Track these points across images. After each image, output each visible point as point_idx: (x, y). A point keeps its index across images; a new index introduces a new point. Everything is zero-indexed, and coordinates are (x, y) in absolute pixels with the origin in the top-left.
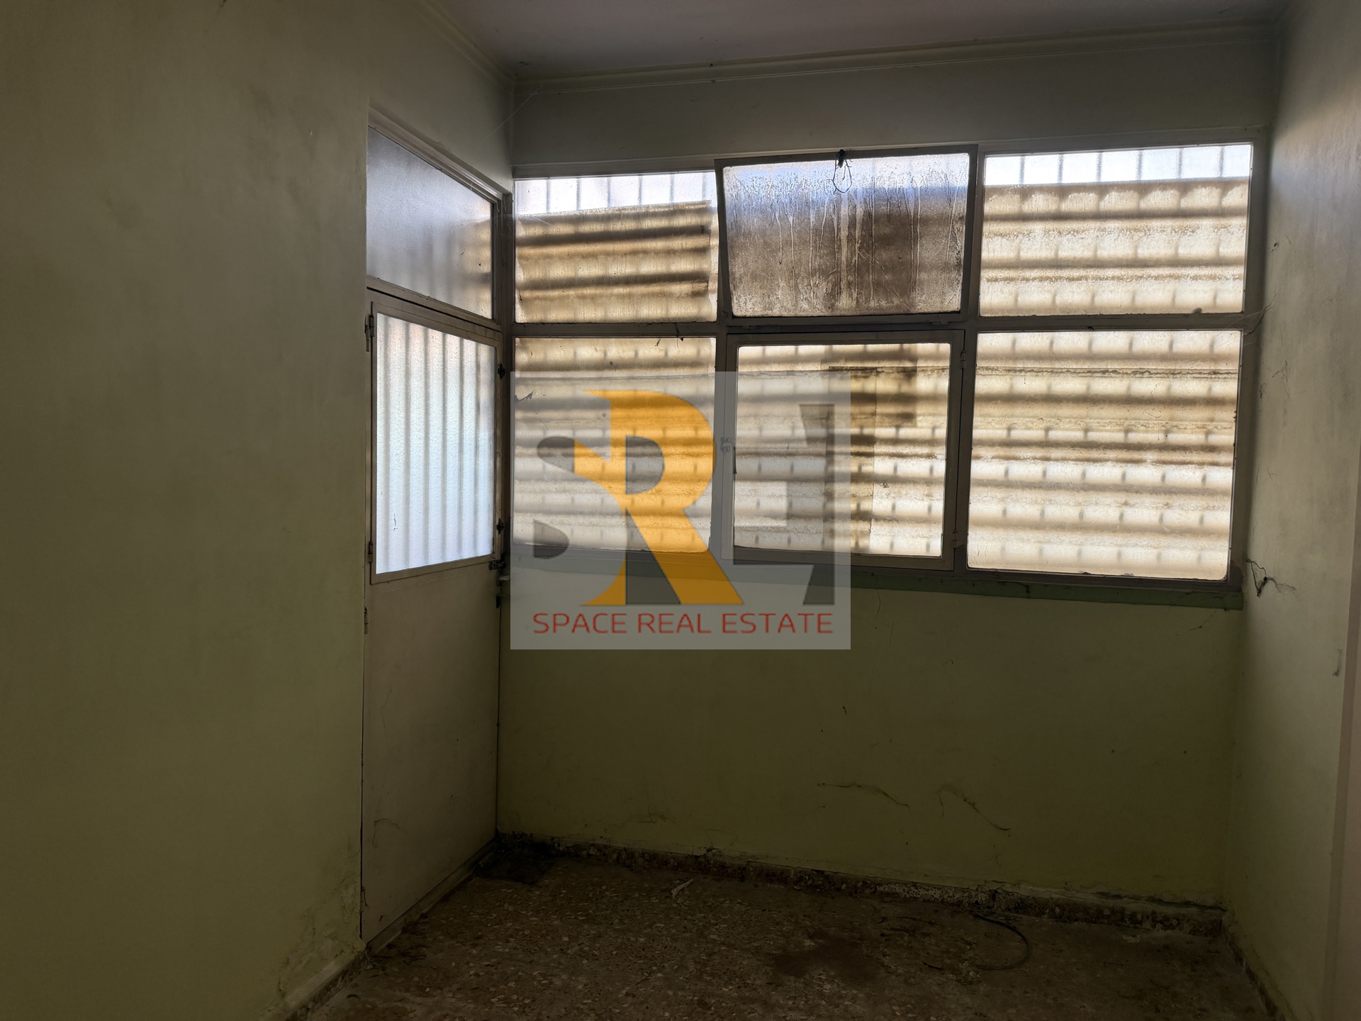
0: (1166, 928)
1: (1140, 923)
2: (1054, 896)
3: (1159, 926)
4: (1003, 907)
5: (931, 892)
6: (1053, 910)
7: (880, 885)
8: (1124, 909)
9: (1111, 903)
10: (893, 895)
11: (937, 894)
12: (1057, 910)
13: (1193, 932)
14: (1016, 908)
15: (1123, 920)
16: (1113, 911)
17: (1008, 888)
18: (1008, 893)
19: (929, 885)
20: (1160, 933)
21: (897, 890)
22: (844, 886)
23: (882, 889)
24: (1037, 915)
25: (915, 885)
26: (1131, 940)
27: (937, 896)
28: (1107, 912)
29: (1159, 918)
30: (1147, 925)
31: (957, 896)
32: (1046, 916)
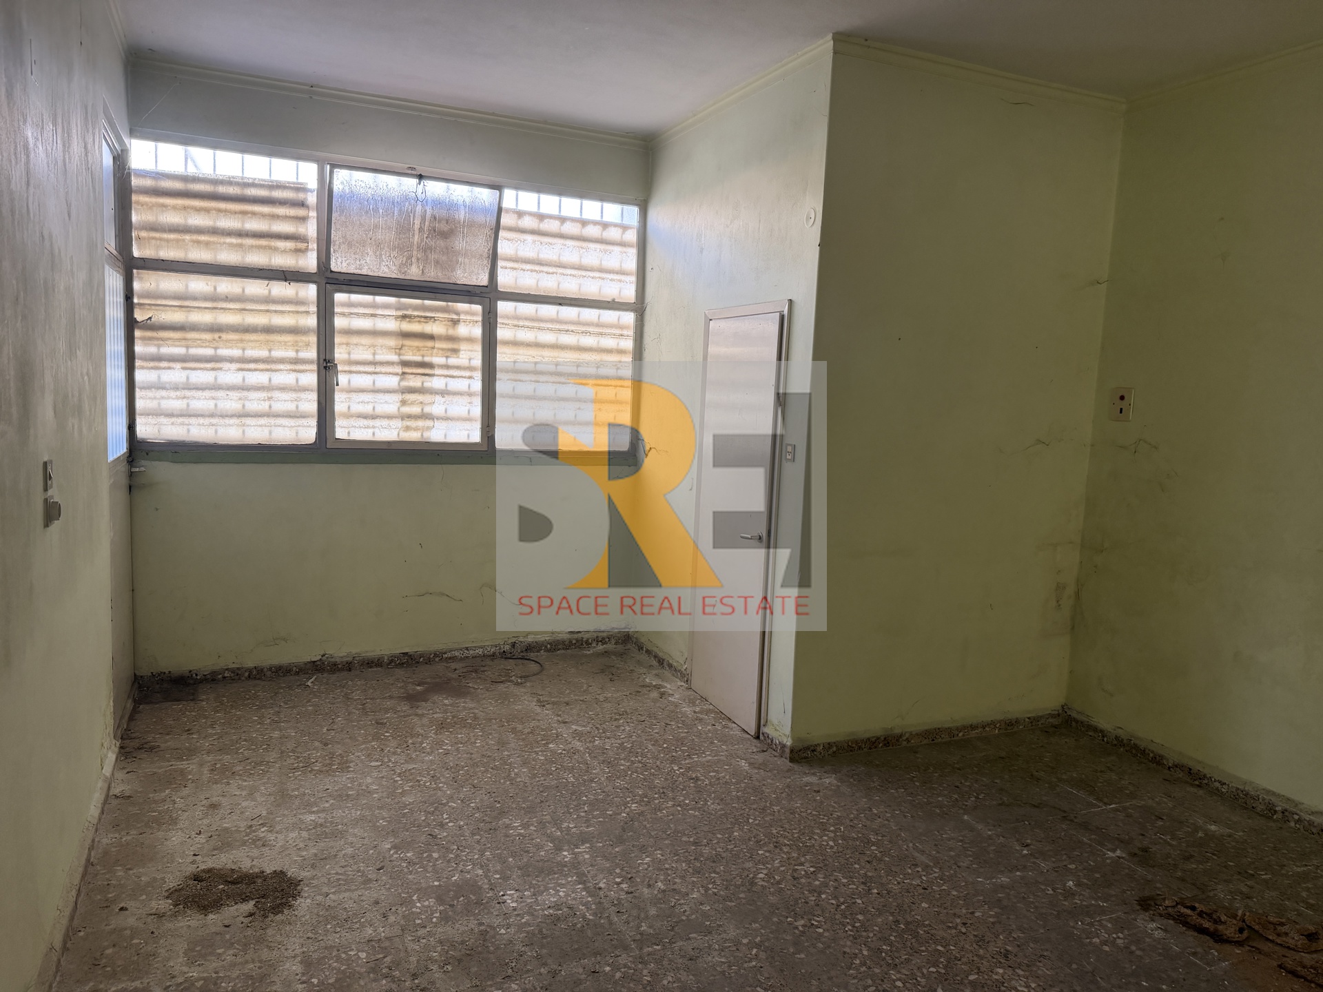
0: (603, 644)
1: (591, 644)
2: (547, 638)
3: (600, 643)
4: (519, 651)
5: (477, 651)
6: (546, 647)
7: (445, 653)
8: (583, 638)
9: (576, 636)
10: (453, 659)
11: (480, 651)
12: (549, 646)
13: (616, 644)
14: (526, 650)
15: (582, 644)
16: (577, 640)
17: (521, 639)
18: (521, 642)
19: (475, 647)
20: (600, 647)
21: (456, 654)
22: (421, 660)
23: (446, 656)
24: (538, 652)
25: (467, 649)
26: (589, 652)
27: (480, 653)
28: (574, 642)
29: (600, 639)
30: (594, 645)
31: (492, 650)
32: (542, 651)
